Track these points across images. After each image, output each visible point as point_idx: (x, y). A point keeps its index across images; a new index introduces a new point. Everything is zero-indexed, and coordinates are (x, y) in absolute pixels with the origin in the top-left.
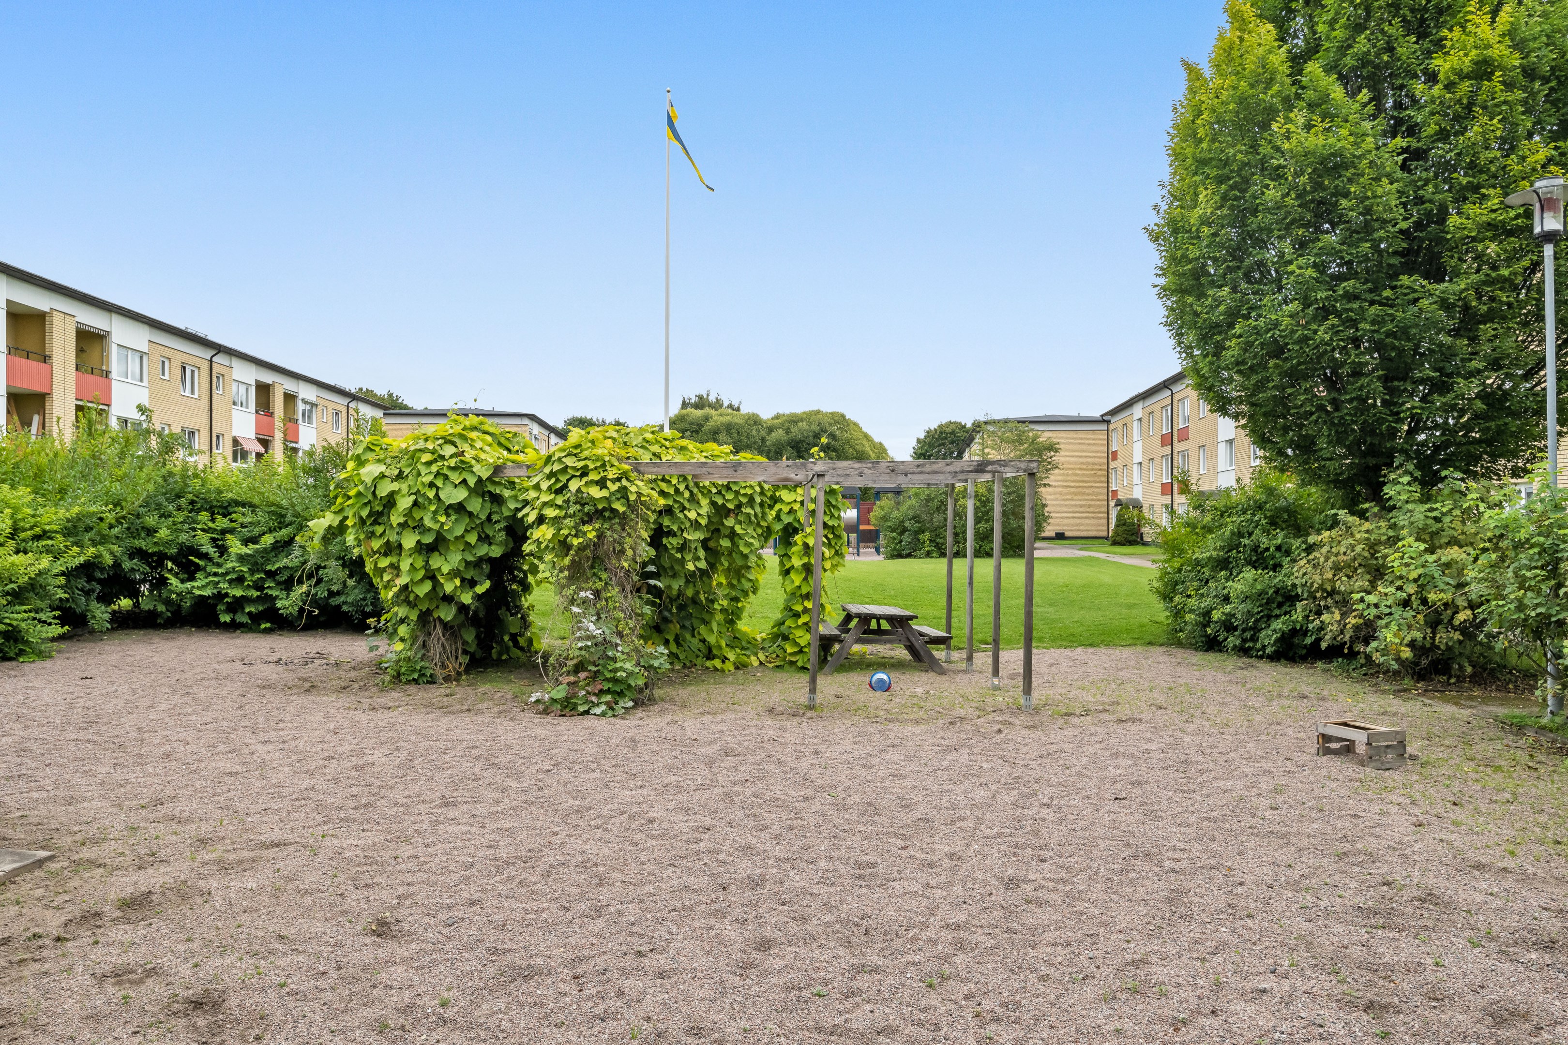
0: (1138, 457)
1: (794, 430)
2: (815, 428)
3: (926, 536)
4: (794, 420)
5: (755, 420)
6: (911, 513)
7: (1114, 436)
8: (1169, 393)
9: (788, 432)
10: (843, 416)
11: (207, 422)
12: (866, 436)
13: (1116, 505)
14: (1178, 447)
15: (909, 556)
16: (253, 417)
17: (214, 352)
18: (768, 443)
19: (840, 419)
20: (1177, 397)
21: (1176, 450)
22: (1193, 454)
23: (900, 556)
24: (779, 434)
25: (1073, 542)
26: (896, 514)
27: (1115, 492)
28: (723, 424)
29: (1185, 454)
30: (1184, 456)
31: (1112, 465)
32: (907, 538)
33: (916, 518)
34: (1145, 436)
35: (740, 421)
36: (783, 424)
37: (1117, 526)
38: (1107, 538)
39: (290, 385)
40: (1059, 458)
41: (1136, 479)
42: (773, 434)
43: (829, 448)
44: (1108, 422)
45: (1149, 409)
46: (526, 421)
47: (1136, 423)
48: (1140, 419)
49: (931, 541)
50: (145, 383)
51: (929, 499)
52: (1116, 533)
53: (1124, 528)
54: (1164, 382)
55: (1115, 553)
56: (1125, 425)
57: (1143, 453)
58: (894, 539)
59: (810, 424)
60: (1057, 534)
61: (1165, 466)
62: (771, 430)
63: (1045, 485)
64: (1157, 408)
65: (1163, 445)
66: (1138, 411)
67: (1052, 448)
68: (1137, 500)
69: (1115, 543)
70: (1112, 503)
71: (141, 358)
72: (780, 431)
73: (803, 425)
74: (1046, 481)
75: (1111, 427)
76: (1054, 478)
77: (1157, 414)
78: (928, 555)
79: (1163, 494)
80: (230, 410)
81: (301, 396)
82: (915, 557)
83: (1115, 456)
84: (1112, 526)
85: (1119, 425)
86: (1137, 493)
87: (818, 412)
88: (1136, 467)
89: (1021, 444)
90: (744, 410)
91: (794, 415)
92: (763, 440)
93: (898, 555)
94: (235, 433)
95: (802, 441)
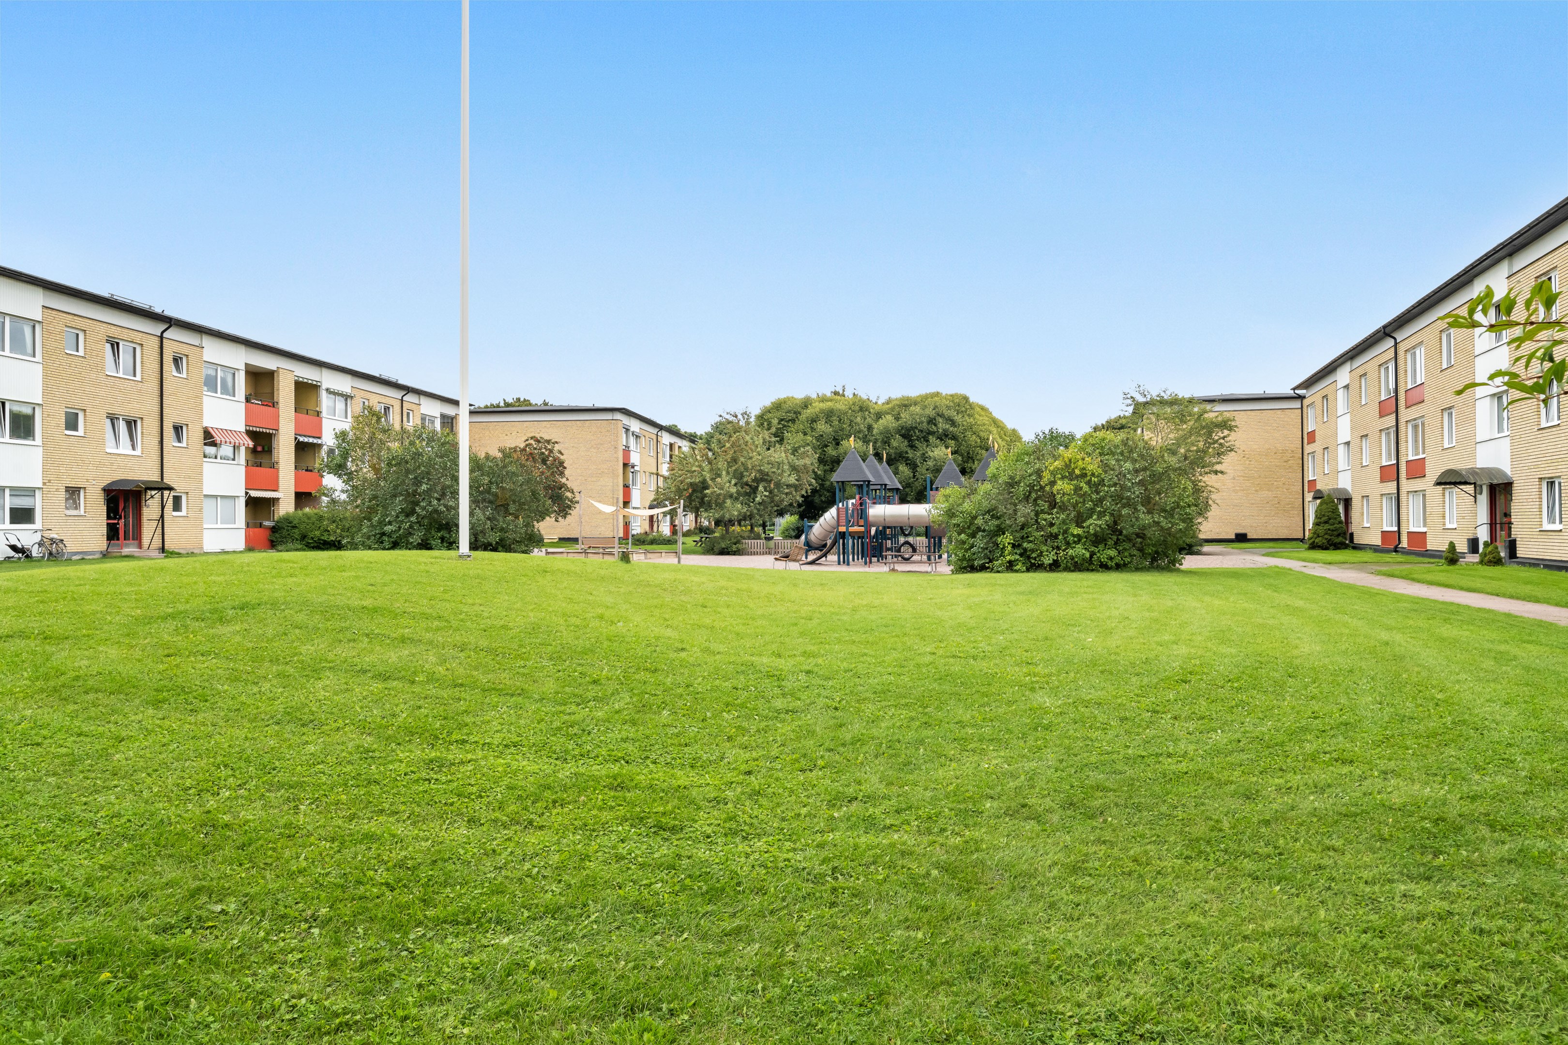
0: (1344, 432)
1: (905, 416)
2: (930, 412)
3: (1006, 539)
4: (906, 404)
5: (862, 407)
6: (986, 504)
7: (1310, 414)
8: (1391, 342)
9: (897, 418)
10: (966, 399)
11: (157, 409)
12: (995, 422)
13: (1315, 498)
14: (1406, 414)
15: (983, 568)
16: (242, 406)
17: (165, 326)
18: (875, 431)
19: (962, 404)
20: (1402, 348)
21: (1402, 420)
22: (1432, 422)
23: (972, 569)
24: (888, 421)
25: (1258, 545)
26: (967, 506)
27: (1312, 483)
28: (822, 411)
29: (1417, 425)
30: (1415, 427)
31: (1308, 449)
32: (980, 542)
33: (992, 513)
34: (1354, 407)
35: (843, 407)
36: (893, 409)
37: (1316, 524)
38: (1302, 540)
39: (308, 374)
40: (1233, 438)
41: (1342, 464)
42: (881, 421)
43: (946, 436)
44: (1301, 398)
45: (1360, 371)
46: (618, 416)
47: (1341, 394)
48: (1347, 387)
49: (1014, 546)
50: (39, 358)
51: (1012, 483)
52: (1316, 534)
53: (1327, 526)
54: (1385, 327)
55: (1314, 561)
56: (1325, 397)
57: (1352, 429)
58: (964, 543)
59: (924, 408)
60: (1237, 535)
61: (1385, 445)
62: (879, 416)
63: (1216, 472)
64: (1372, 367)
65: (1381, 416)
66: (1343, 376)
67: (1225, 425)
68: (1344, 491)
69: (1313, 547)
70: (1309, 497)
71: (34, 327)
72: (889, 417)
73: (917, 409)
74: (1218, 467)
75: (1306, 402)
76: (1228, 463)
77: (1372, 374)
78: (1010, 567)
79: (1382, 480)
80: (199, 398)
81: (324, 386)
82: (992, 570)
83: (1312, 438)
84: (1310, 525)
85: (1317, 398)
86: (1345, 482)
87: (937, 394)
88: (1341, 449)
89: (1183, 422)
90: (849, 394)
91: (908, 399)
92: (870, 428)
93: (968, 566)
94: (208, 422)
95: (913, 428)
